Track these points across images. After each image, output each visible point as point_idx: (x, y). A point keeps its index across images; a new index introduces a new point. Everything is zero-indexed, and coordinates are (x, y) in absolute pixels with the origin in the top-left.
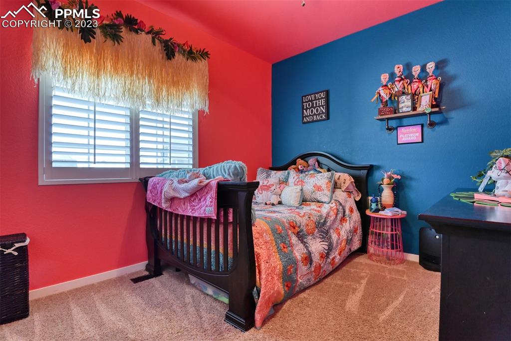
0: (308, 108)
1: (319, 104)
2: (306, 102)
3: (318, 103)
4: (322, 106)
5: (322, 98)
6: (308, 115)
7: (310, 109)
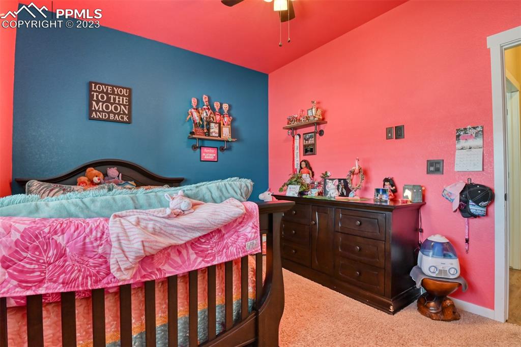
0: (101, 102)
1: (119, 101)
2: (96, 91)
3: (117, 99)
4: (125, 106)
5: (123, 96)
6: (101, 109)
7: (104, 102)
